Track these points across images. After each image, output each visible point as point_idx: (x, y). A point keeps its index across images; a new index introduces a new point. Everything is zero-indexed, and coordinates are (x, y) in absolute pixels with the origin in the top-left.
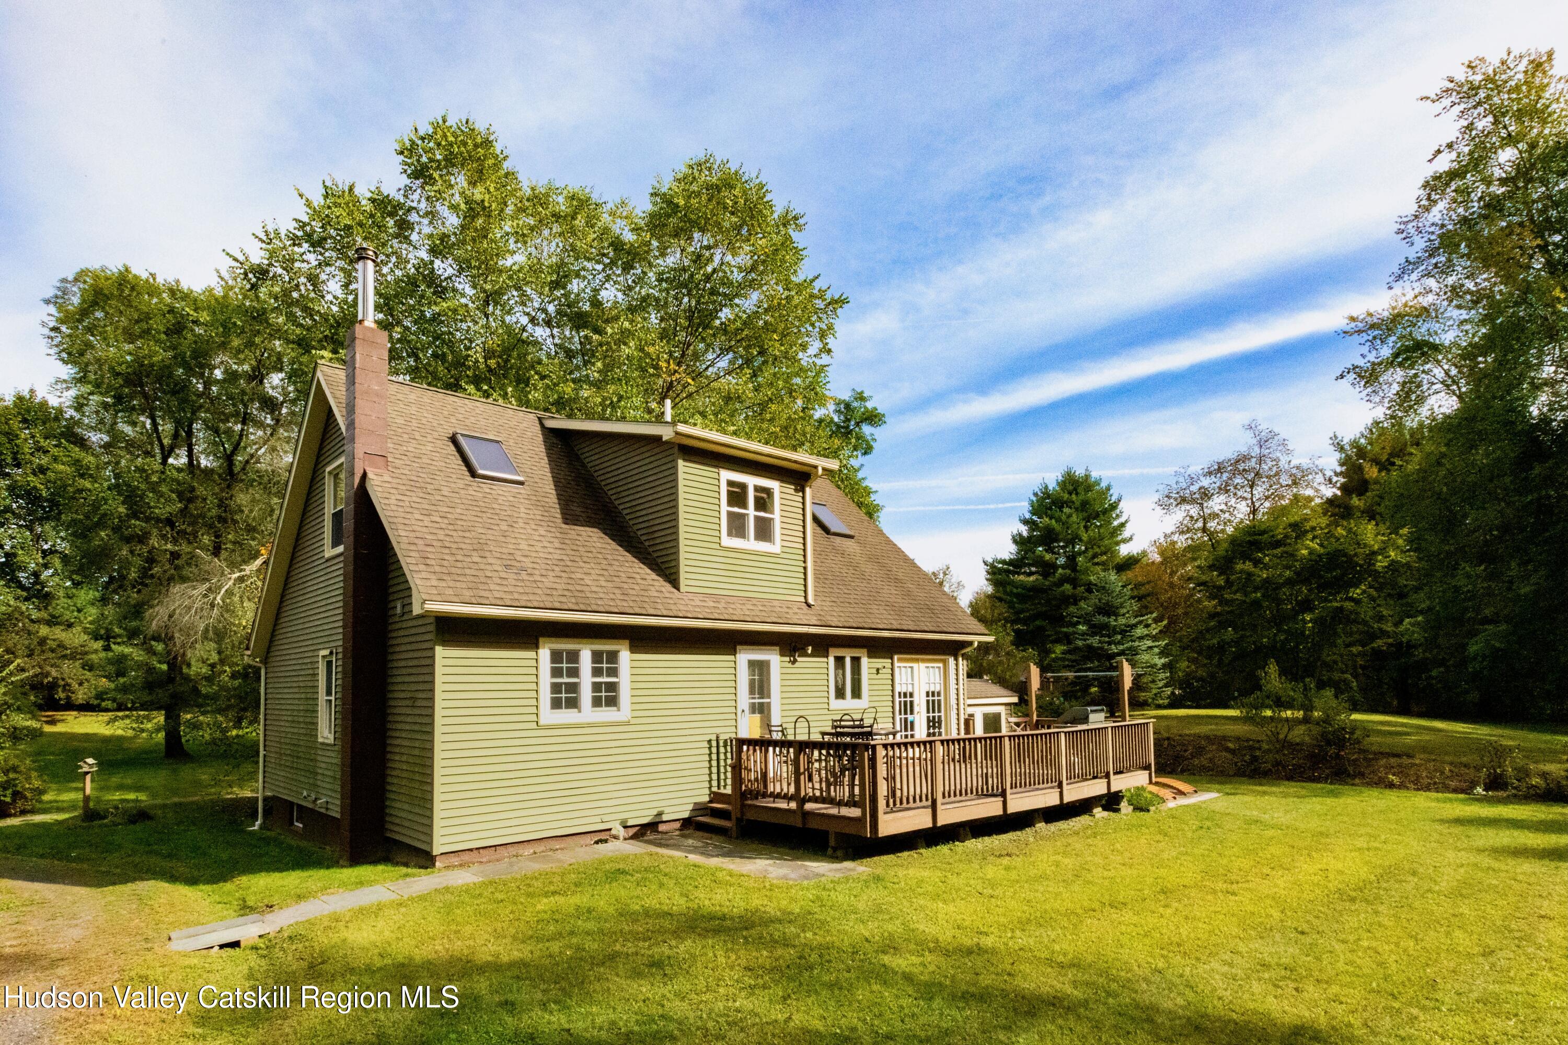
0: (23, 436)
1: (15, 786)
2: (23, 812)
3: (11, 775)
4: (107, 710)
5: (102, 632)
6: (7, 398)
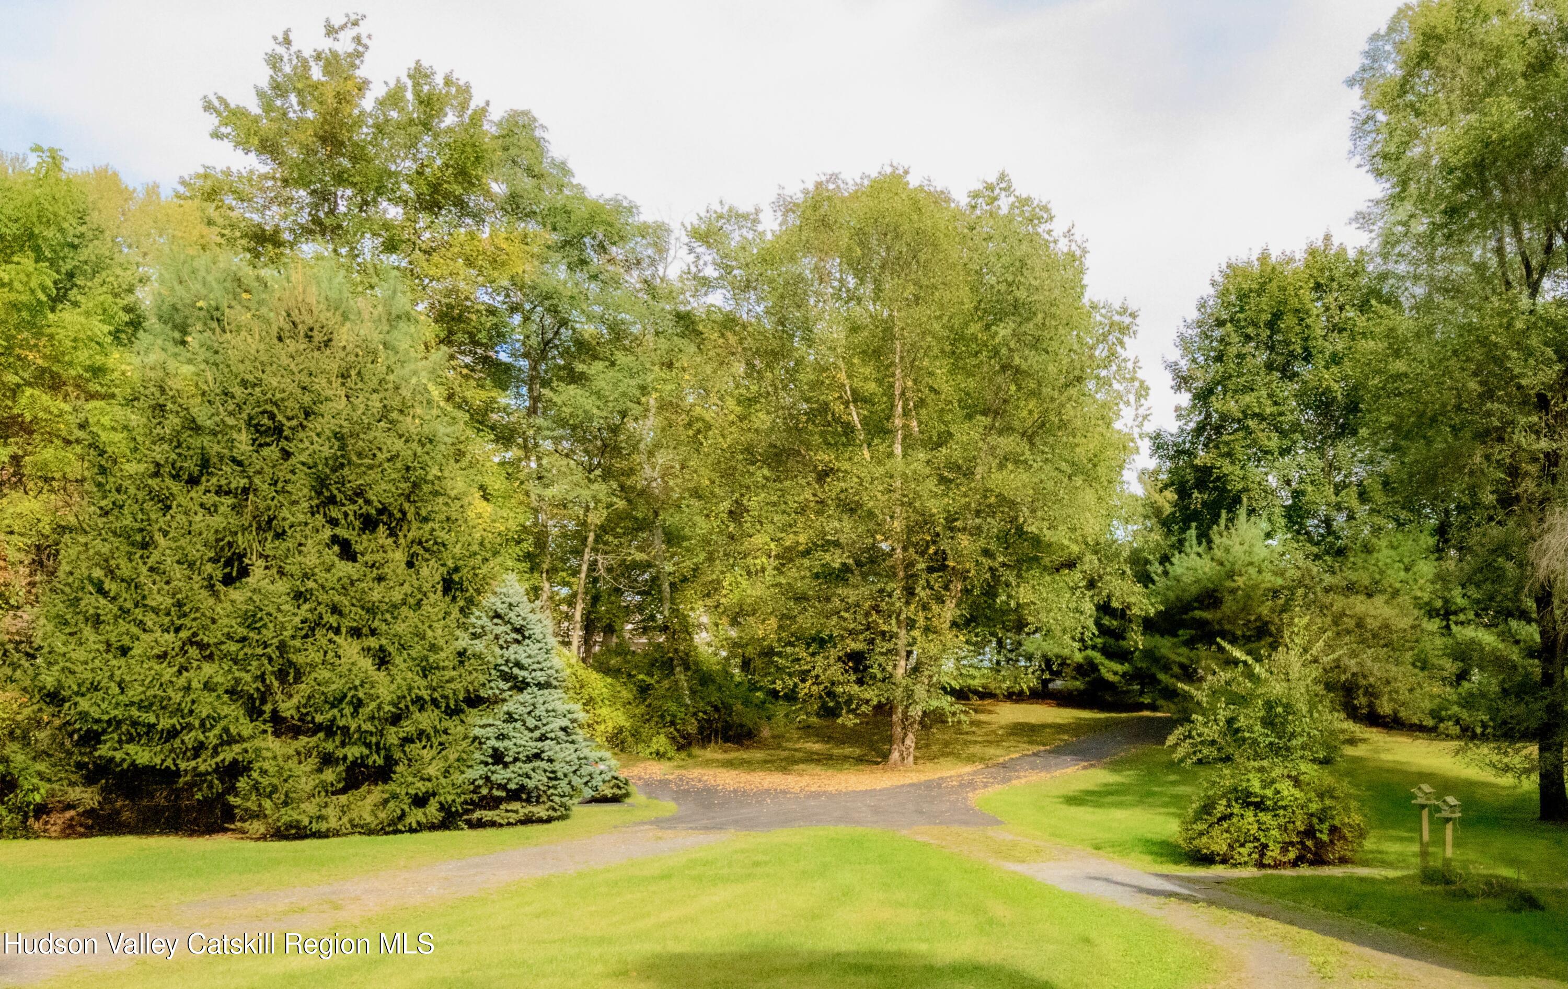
0: (1315, 312)
1: (1332, 818)
2: (1343, 861)
3: (1328, 802)
4: (1449, 737)
5: (1439, 603)
6: (1297, 257)
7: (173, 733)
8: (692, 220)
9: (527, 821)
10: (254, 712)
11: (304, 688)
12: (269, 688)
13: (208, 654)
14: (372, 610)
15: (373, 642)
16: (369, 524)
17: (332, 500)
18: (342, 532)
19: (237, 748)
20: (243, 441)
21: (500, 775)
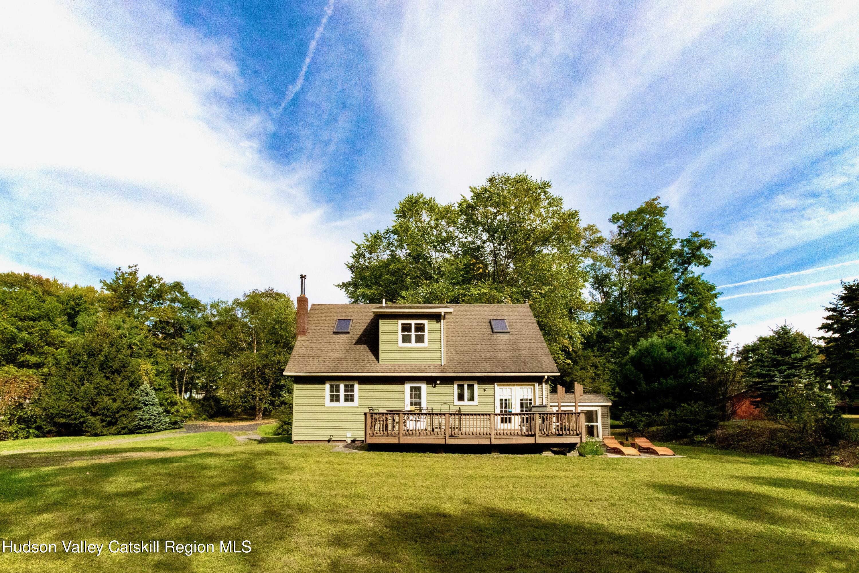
7: (69, 416)
8: (211, 303)
9: (149, 432)
10: (86, 411)
11: (98, 406)
12: (89, 406)
13: (77, 400)
14: (112, 390)
15: (112, 397)
16: (113, 373)
17: (104, 368)
18: (107, 375)
19: (83, 418)
20: (85, 357)
21: (142, 423)
